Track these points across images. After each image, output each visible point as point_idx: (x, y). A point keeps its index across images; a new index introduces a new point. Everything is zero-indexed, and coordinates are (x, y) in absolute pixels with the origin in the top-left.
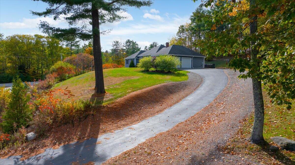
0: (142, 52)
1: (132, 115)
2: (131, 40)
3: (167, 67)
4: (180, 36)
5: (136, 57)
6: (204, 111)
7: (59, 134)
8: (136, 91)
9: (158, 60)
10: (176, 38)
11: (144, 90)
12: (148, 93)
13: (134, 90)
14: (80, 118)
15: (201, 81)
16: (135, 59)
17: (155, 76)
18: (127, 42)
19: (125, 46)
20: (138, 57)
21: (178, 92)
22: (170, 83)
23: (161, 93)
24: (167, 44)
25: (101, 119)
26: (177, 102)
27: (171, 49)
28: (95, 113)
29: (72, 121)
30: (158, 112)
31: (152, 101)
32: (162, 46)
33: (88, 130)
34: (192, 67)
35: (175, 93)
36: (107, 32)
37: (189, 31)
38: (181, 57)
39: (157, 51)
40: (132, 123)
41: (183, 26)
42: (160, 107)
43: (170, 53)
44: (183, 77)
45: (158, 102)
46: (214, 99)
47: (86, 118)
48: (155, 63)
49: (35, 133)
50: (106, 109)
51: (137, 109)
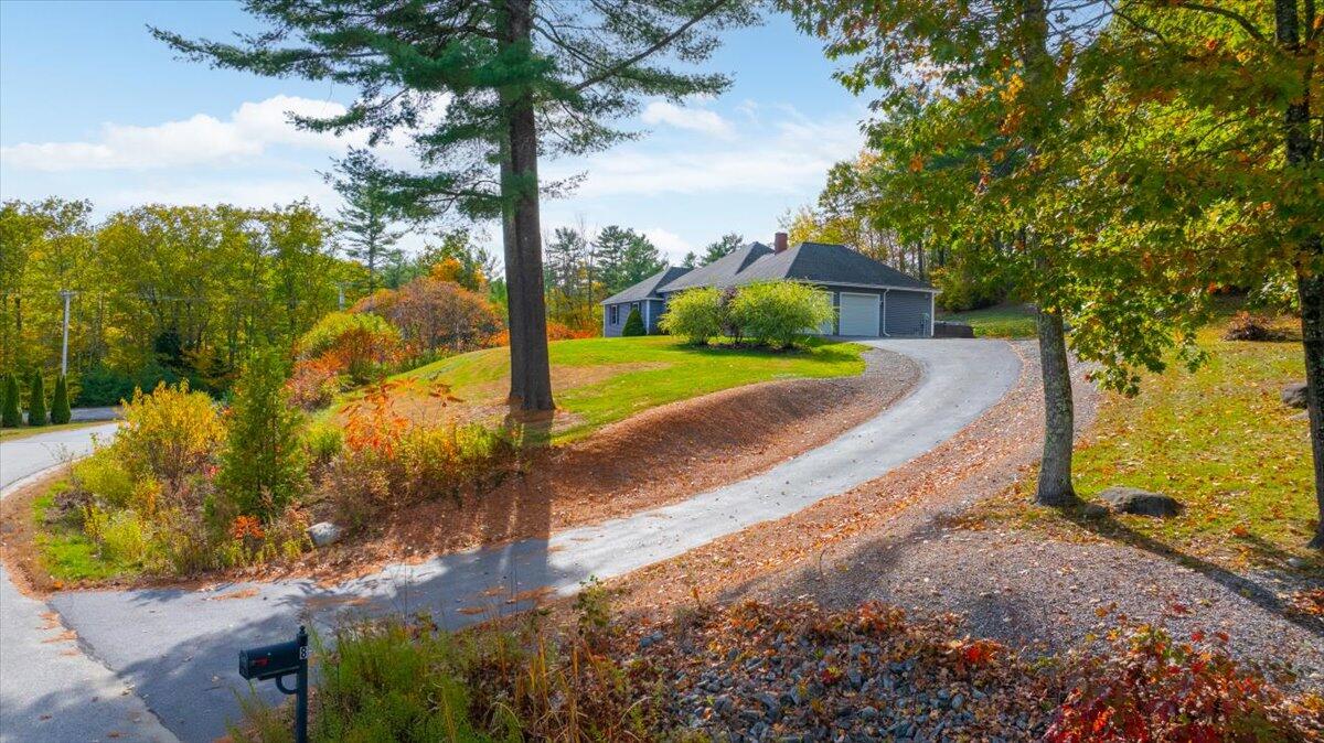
0: (675, 273)
1: (656, 479)
2: (623, 228)
3: (779, 326)
4: (833, 210)
5: (648, 296)
6: (917, 466)
7: (415, 528)
8: (665, 403)
9: (745, 300)
10: (817, 218)
11: (695, 401)
12: (713, 409)
13: (656, 401)
14: (479, 483)
15: (914, 377)
16: (648, 303)
17: (733, 362)
18: (605, 239)
19: (597, 256)
20: (661, 295)
21: (823, 412)
22: (791, 380)
23: (759, 414)
24: (781, 240)
25: (549, 487)
26: (821, 442)
27: (796, 261)
28: (527, 467)
29: (454, 491)
30: (750, 471)
31: (727, 439)
32: (758, 251)
33: (513, 519)
34: (881, 329)
35: (811, 414)
36: (566, 185)
37: (873, 189)
38: (837, 289)
39: (740, 270)
40: (659, 501)
41: (847, 167)
42: (756, 459)
43: (793, 273)
44: (845, 366)
45: (747, 442)
46: (955, 432)
47: (498, 484)
48: (734, 312)
49: (337, 523)
50: (564, 457)
51: (672, 462)
